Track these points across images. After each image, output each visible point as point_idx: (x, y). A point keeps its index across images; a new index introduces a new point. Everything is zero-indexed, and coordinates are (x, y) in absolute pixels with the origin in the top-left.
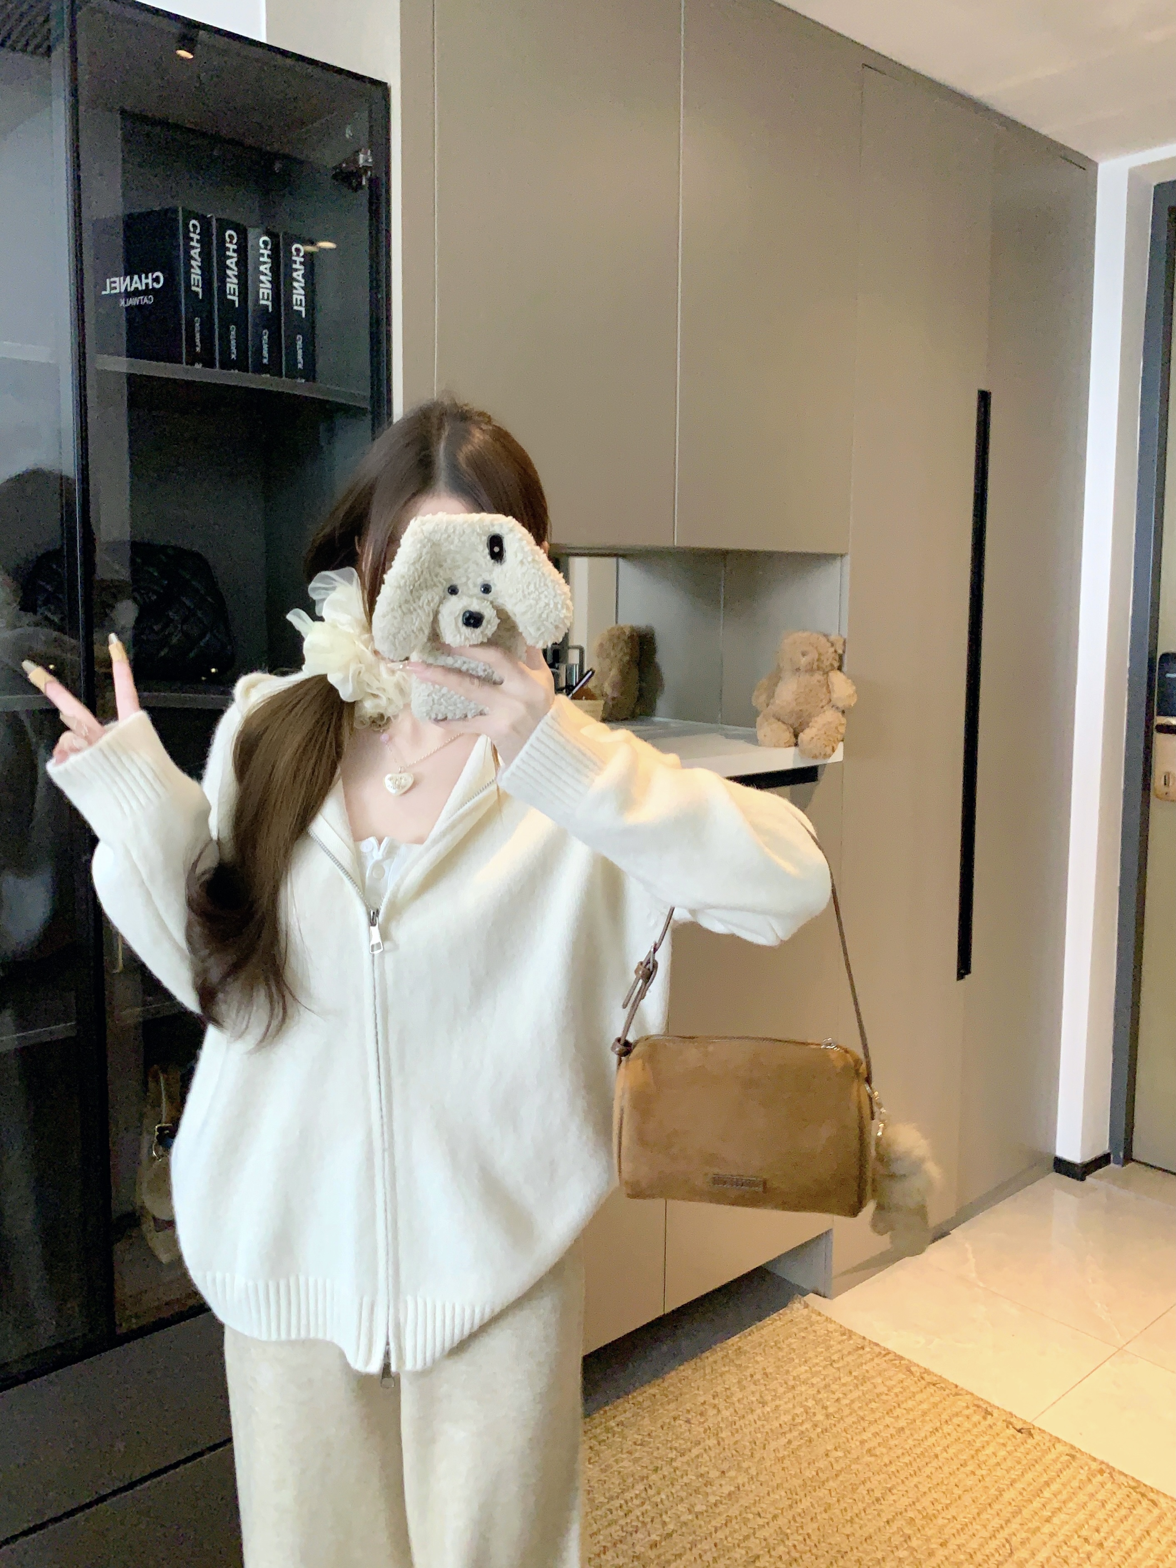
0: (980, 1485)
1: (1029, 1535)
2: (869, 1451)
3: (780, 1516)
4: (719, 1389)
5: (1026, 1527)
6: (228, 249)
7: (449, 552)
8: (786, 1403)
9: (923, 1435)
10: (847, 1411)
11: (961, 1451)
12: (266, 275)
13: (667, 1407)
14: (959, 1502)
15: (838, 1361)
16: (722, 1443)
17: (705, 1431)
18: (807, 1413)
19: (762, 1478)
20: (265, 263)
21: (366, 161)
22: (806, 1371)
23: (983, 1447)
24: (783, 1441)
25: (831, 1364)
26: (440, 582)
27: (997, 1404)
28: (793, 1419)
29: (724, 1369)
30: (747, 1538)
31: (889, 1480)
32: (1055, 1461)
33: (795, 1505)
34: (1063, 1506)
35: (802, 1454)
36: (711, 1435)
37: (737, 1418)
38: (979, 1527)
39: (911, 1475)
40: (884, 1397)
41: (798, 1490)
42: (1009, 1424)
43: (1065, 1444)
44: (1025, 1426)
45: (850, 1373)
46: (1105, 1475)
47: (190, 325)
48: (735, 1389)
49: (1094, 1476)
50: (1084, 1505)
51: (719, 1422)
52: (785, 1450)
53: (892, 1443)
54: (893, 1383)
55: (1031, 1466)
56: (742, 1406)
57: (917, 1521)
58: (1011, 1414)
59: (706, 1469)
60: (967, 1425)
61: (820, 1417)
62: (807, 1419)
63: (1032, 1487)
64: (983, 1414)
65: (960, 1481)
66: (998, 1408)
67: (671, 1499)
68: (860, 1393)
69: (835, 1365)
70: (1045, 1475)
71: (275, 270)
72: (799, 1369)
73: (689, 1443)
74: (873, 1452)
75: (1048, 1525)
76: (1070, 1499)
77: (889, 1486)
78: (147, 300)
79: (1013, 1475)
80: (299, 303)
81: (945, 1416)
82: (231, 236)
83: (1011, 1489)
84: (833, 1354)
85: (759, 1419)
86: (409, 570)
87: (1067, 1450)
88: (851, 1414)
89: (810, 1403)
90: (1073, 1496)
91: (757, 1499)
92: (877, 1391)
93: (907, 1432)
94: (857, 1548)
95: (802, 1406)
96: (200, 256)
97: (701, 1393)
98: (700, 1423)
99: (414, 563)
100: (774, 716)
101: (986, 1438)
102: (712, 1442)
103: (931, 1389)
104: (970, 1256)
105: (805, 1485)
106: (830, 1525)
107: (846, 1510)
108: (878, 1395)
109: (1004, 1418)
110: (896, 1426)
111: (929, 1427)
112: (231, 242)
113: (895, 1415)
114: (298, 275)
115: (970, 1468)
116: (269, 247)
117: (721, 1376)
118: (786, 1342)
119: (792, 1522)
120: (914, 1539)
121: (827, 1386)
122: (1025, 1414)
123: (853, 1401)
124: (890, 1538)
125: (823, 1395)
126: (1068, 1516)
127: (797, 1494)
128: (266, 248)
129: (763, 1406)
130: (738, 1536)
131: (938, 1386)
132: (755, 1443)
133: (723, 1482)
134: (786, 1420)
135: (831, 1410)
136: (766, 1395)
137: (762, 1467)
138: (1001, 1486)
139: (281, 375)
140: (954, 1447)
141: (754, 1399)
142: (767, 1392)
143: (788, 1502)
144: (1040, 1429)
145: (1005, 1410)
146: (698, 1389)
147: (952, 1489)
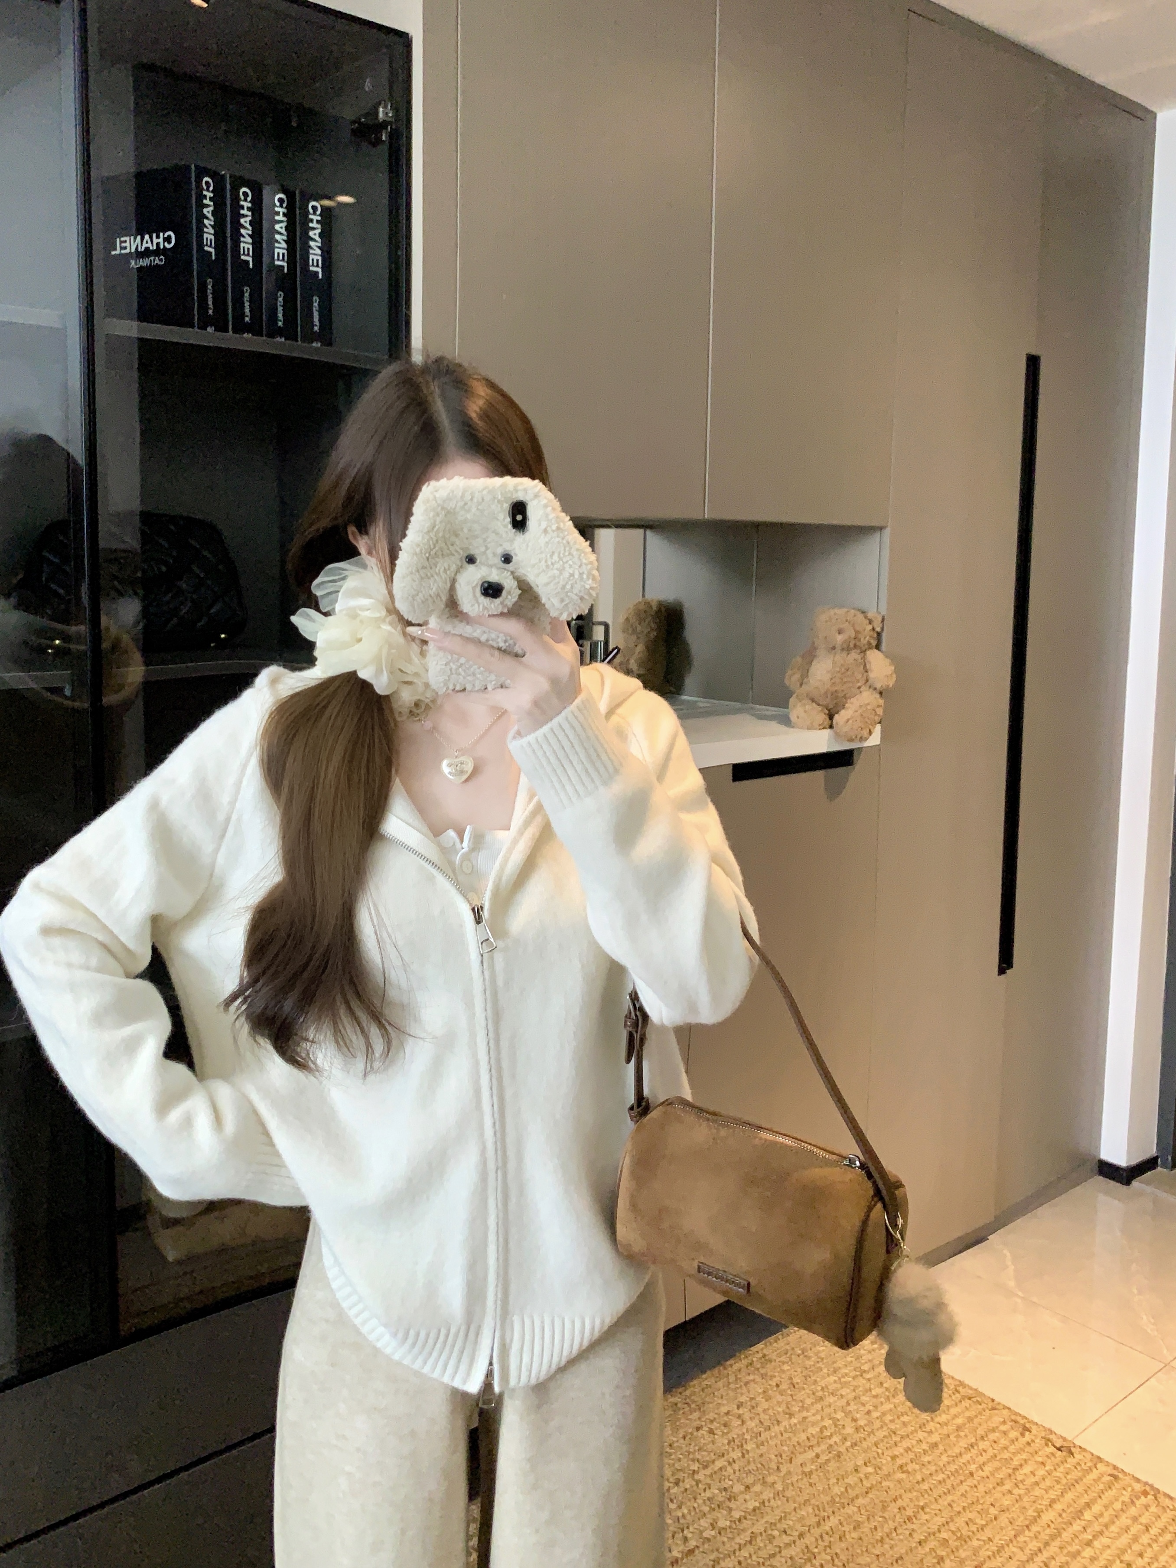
0: (1017, 1506)
1: (1068, 1559)
2: (901, 1467)
3: (808, 1535)
4: (743, 1399)
5: (1065, 1551)
6: (243, 207)
7: (466, 521)
8: (814, 1415)
9: (958, 1451)
10: (877, 1424)
11: (998, 1469)
12: (280, 234)
14: (995, 1523)
15: (868, 1372)
16: (746, 1456)
17: (729, 1443)
18: (836, 1426)
19: (789, 1493)
20: (281, 222)
21: (387, 114)
22: (835, 1382)
23: (1021, 1465)
24: (811, 1454)
25: (861, 1375)
26: (457, 551)
27: (1036, 1420)
28: (821, 1431)
29: (749, 1378)
30: (773, 1556)
31: (921, 1498)
32: (1096, 1481)
33: (822, 1522)
34: (1104, 1529)
35: (831, 1469)
36: (736, 1448)
37: (762, 1430)
38: (1015, 1549)
39: (945, 1493)
41: (826, 1506)
42: (1047, 1442)
43: (1108, 1464)
44: (1065, 1444)
45: (881, 1384)
46: (1149, 1497)
47: (202, 287)
48: (759, 1399)
49: (1138, 1498)
50: (1127, 1529)
51: (743, 1434)
52: (812, 1464)
53: (926, 1459)
55: (1071, 1487)
56: (767, 1417)
57: (950, 1542)
58: (1051, 1432)
59: (731, 1483)
60: (1003, 1442)
61: (849, 1430)
62: (835, 1432)
63: (1071, 1509)
64: (1021, 1430)
65: (996, 1499)
66: (1037, 1424)
67: (693, 1513)
68: (892, 1406)
69: (868, 1376)
70: (1085, 1495)
71: (290, 228)
72: (828, 1379)
73: (712, 1454)
75: (1089, 1549)
76: (1113, 1523)
77: (922, 1504)
78: (157, 261)
79: (1052, 1494)
80: (315, 264)
81: (980, 1432)
82: (245, 194)
83: (1050, 1510)
84: (864, 1364)
85: (786, 1431)
86: (423, 538)
87: (1110, 1470)
88: (882, 1427)
89: (840, 1415)
90: (1115, 1520)
91: (783, 1515)
93: (941, 1447)
96: (212, 215)
97: (725, 1402)
98: (724, 1434)
99: (429, 532)
100: (808, 697)
101: (1024, 1456)
102: (736, 1454)
103: (966, 1403)
104: (1009, 1263)
105: (833, 1501)
106: (859, 1545)
107: (876, 1528)
109: (1043, 1435)
110: (929, 1440)
111: (963, 1443)
112: (245, 200)
113: (928, 1429)
114: (314, 234)
115: (1008, 1486)
116: (285, 205)
117: (745, 1385)
118: (814, 1350)
119: (820, 1542)
121: (855, 1398)
122: (1065, 1430)
123: (884, 1414)
124: (922, 1560)
125: (852, 1407)
126: (1110, 1540)
127: (824, 1511)
128: (281, 206)
129: (790, 1418)
130: (764, 1554)
131: (974, 1399)
132: (781, 1456)
133: (747, 1497)
134: (814, 1433)
135: (862, 1423)
136: (793, 1406)
137: (789, 1481)
138: (1039, 1507)
139: (297, 341)
140: (990, 1464)
141: (780, 1410)
142: (793, 1403)
143: (817, 1519)
144: (1080, 1447)
145: (1044, 1427)
146: (722, 1398)
147: (988, 1509)
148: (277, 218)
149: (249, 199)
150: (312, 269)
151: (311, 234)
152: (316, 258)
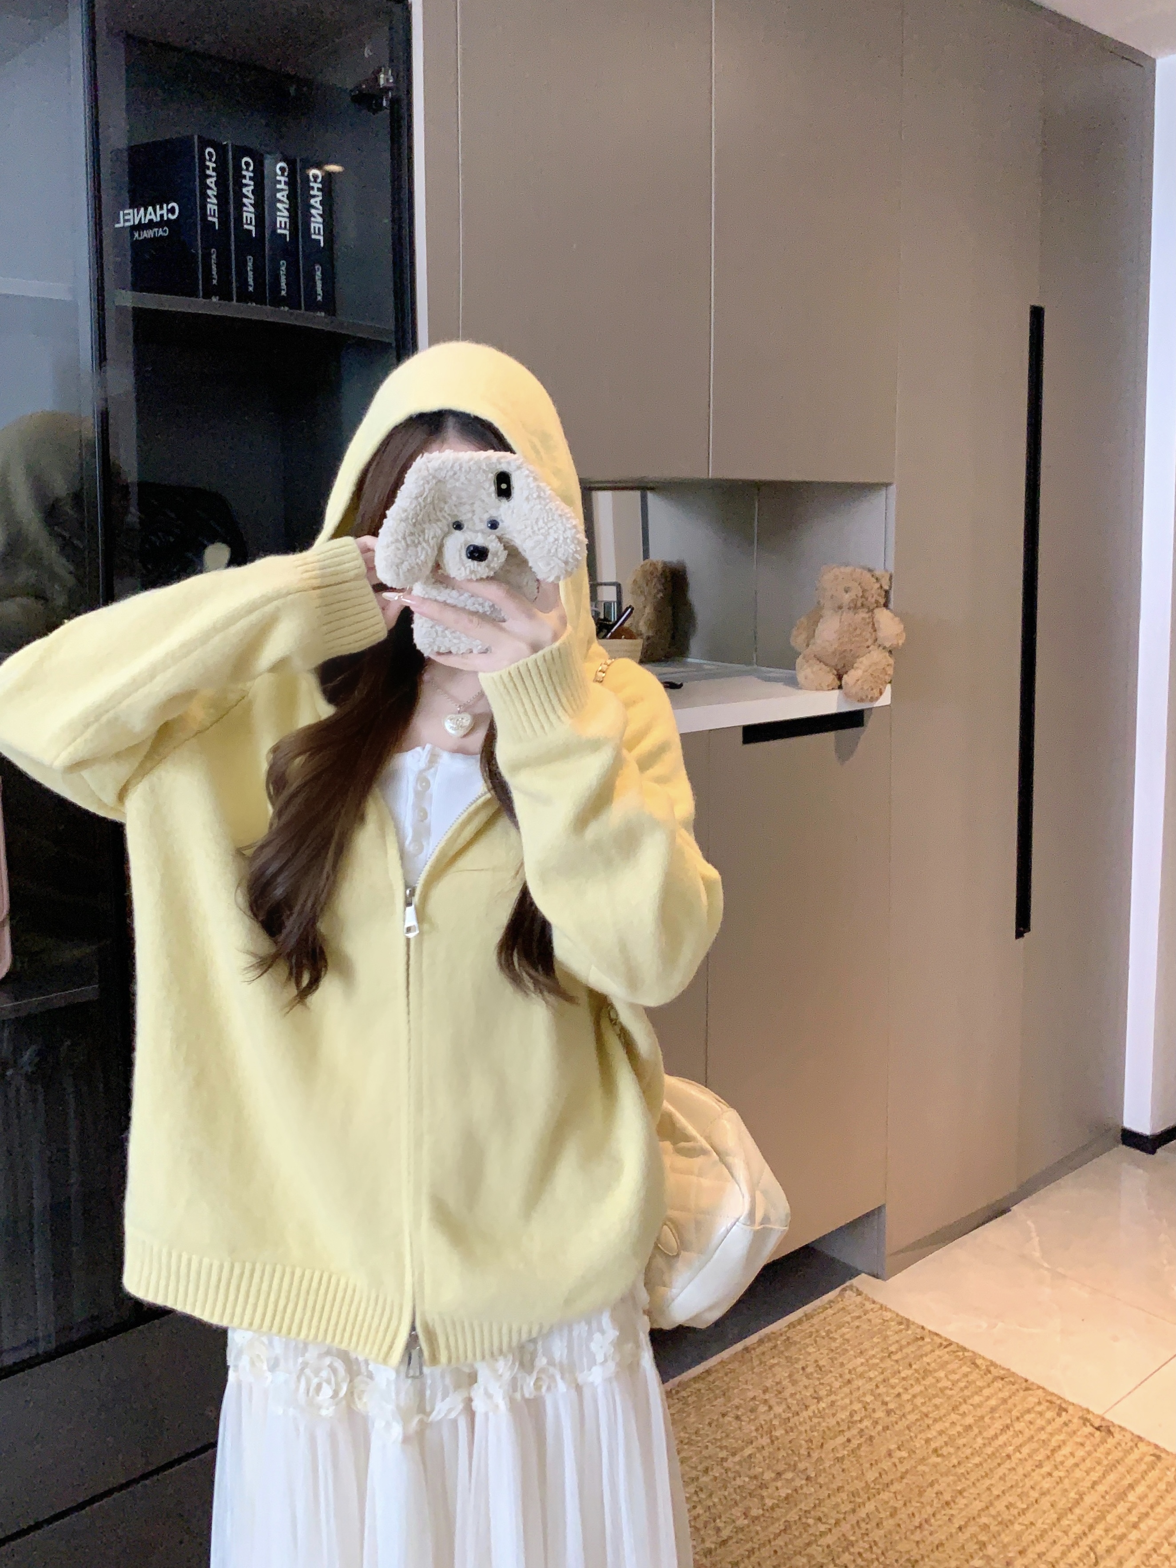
0: (1058, 1488)
1: (1115, 1542)
2: (935, 1451)
3: (844, 1522)
4: (769, 1383)
5: (1111, 1535)
6: (245, 177)
7: (455, 488)
8: (842, 1399)
9: (993, 1433)
10: (909, 1407)
11: (1036, 1451)
12: (282, 202)
13: (715, 1403)
14: (1036, 1506)
15: (897, 1352)
16: (776, 1442)
17: (757, 1430)
18: (866, 1409)
19: (821, 1480)
20: (282, 190)
21: (388, 80)
22: (862, 1364)
23: (1059, 1447)
24: (841, 1439)
25: (889, 1356)
26: (444, 517)
27: (1071, 1400)
28: (851, 1415)
29: (775, 1361)
31: (958, 1482)
32: (1139, 1461)
33: (858, 1509)
34: (1150, 1511)
35: (863, 1454)
36: (764, 1433)
37: (790, 1415)
38: (1060, 1534)
39: (982, 1477)
40: (949, 1392)
41: (862, 1493)
42: (1086, 1421)
43: (1149, 1444)
44: (1104, 1424)
45: (910, 1365)
47: (207, 257)
48: (786, 1383)
51: (771, 1421)
52: (844, 1449)
53: (961, 1442)
54: (956, 1377)
55: (1112, 1467)
56: (795, 1402)
57: (991, 1527)
58: (1088, 1411)
59: (761, 1470)
60: (1040, 1422)
61: (880, 1414)
62: (866, 1417)
63: (1114, 1491)
64: (1057, 1410)
65: (1036, 1483)
66: (1073, 1404)
67: (724, 1502)
68: (922, 1388)
69: (895, 1357)
70: (1128, 1477)
71: (292, 196)
72: (855, 1361)
73: (740, 1442)
74: (940, 1452)
75: (1135, 1532)
76: (1158, 1503)
77: (959, 1488)
78: (162, 233)
79: (1094, 1476)
80: (317, 232)
81: (1015, 1413)
82: (247, 164)
83: (1092, 1492)
84: (891, 1345)
85: (815, 1416)
86: (411, 504)
87: (1152, 1450)
88: (913, 1410)
89: (869, 1398)
90: (1161, 1500)
91: (817, 1502)
92: (940, 1385)
93: (976, 1430)
94: (928, 1556)
95: (860, 1401)
96: (215, 186)
97: (750, 1387)
98: (750, 1420)
99: (416, 498)
100: (815, 656)
101: (1062, 1437)
102: (765, 1441)
103: (999, 1384)
104: (1033, 1234)
105: (867, 1487)
106: (898, 1533)
107: (913, 1514)
108: (942, 1390)
109: (1080, 1414)
110: (963, 1422)
111: (998, 1425)
112: (247, 170)
113: (961, 1411)
114: (316, 202)
115: (1046, 1469)
116: (286, 174)
117: (770, 1369)
118: (840, 1332)
119: (857, 1529)
120: (990, 1547)
121: (884, 1381)
122: (1103, 1410)
123: (914, 1396)
124: (963, 1547)
125: (882, 1389)
126: (1156, 1522)
127: (859, 1497)
128: (283, 175)
129: (818, 1402)
130: (799, 1543)
131: (1006, 1380)
132: (811, 1441)
133: (779, 1484)
134: (844, 1417)
135: (891, 1406)
136: (821, 1390)
137: (821, 1467)
138: (1082, 1489)
139: (300, 308)
140: (1027, 1446)
141: (808, 1394)
142: (821, 1387)
143: (851, 1506)
144: (1120, 1427)
145: (1080, 1407)
146: (747, 1382)
147: (1028, 1492)
148: (278, 186)
149: (251, 168)
150: (313, 237)
151: (312, 201)
152: (317, 225)
